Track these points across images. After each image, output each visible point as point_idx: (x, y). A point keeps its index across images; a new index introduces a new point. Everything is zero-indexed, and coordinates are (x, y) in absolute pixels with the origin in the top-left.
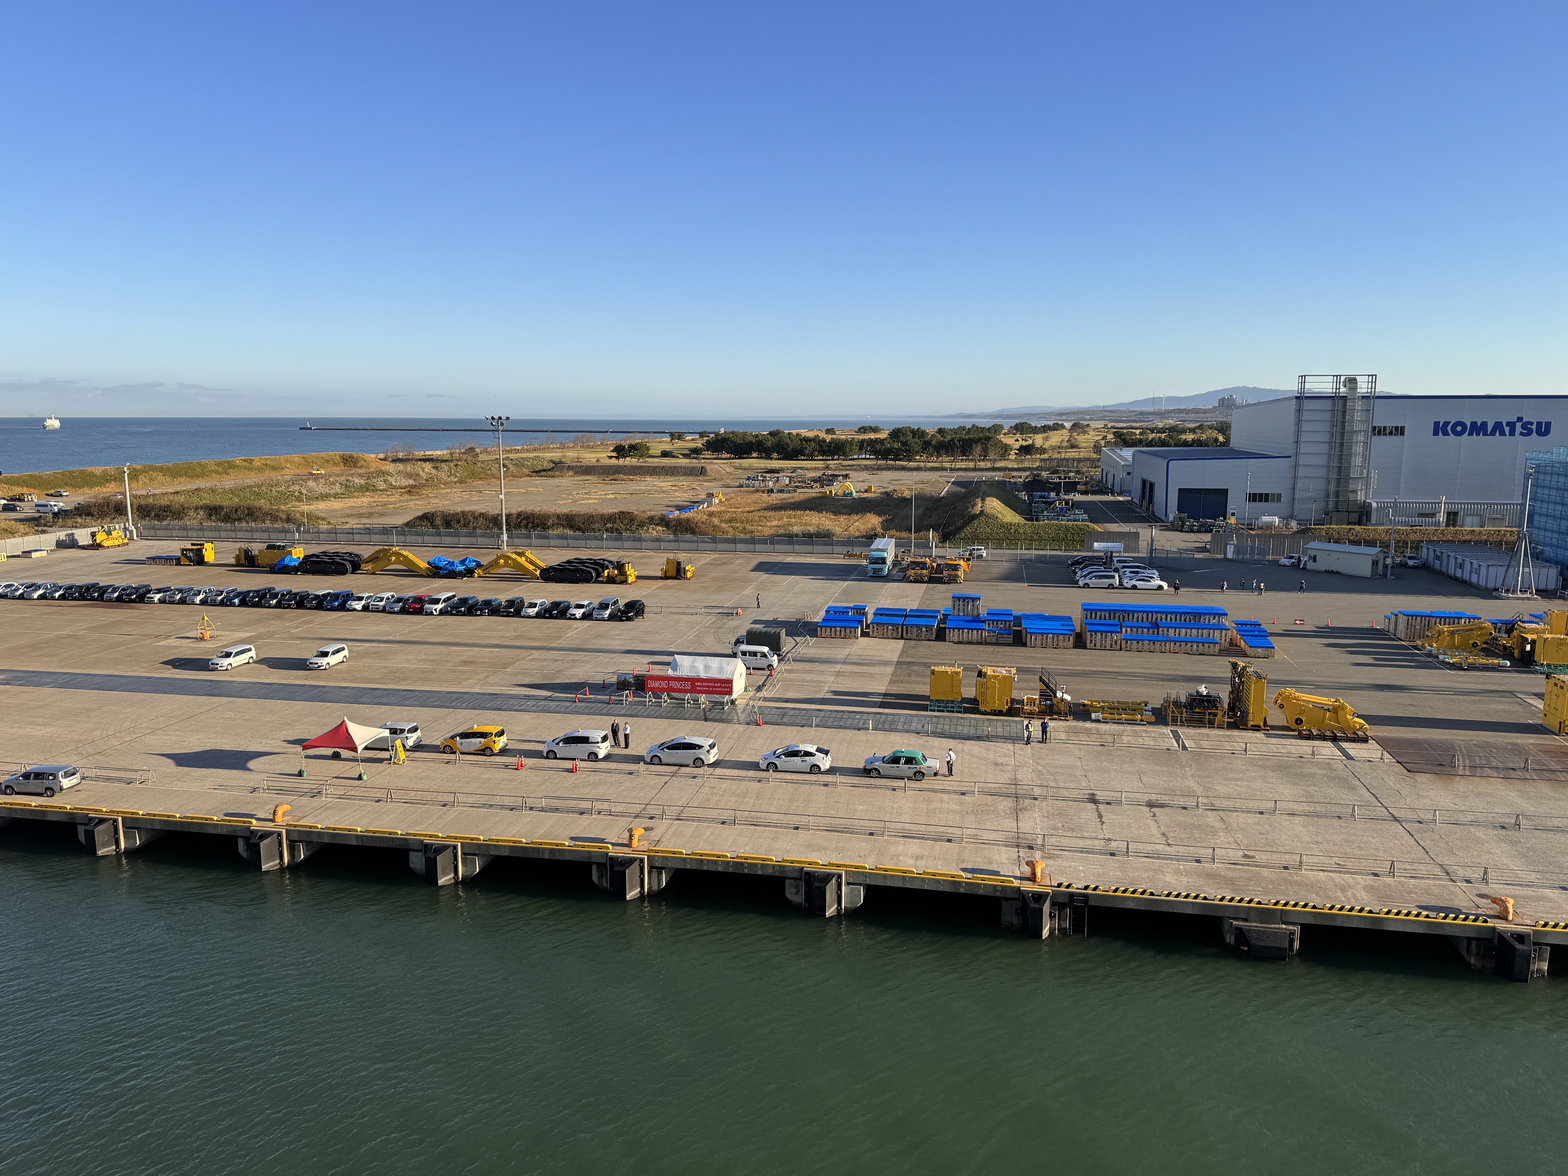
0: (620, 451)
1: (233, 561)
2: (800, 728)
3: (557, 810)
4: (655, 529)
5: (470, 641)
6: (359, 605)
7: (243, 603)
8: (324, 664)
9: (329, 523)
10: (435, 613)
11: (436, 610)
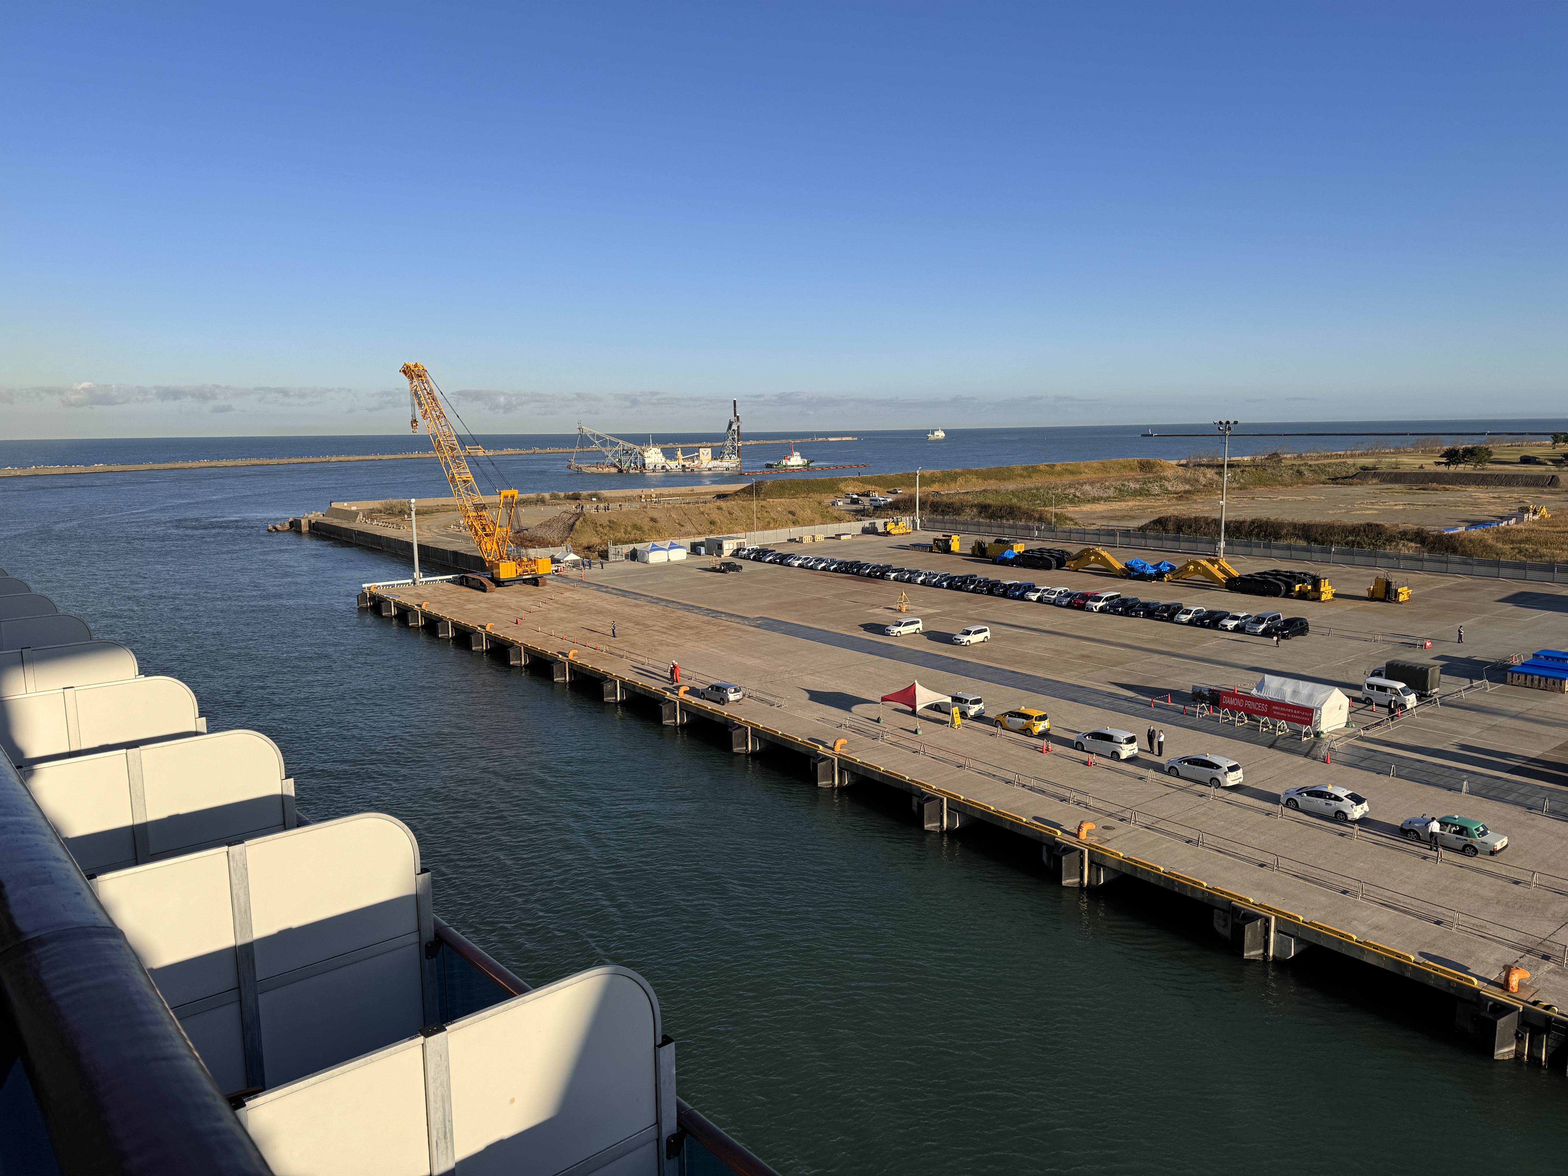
0: (1452, 456)
1: (970, 552)
2: (1374, 774)
3: (1043, 792)
4: (1406, 546)
5: (1105, 639)
6: (1034, 597)
7: (950, 587)
8: (965, 641)
9: (1076, 524)
10: (1095, 610)
11: (1096, 607)
